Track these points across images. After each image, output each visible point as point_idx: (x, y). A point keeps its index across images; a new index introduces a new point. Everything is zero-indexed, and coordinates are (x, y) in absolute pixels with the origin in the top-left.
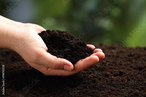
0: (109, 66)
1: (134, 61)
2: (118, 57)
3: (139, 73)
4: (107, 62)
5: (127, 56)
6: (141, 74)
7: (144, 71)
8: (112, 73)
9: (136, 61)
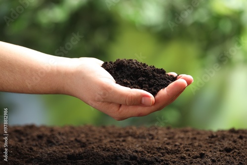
0: (184, 148)
1: (217, 143)
2: (195, 139)
3: (226, 155)
4: (181, 144)
5: (208, 138)
6: (229, 156)
7: (233, 153)
8: (189, 155)
9: (221, 143)
